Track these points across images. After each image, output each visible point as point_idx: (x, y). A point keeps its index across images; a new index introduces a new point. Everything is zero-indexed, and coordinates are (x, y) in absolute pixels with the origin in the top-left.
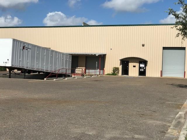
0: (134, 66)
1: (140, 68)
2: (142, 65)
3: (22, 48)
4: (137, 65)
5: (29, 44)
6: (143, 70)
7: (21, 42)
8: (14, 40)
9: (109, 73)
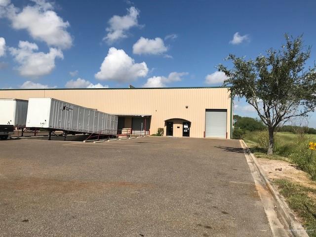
0: (178, 127)
1: (184, 129)
2: (186, 127)
3: (62, 108)
4: (181, 126)
5: (70, 104)
6: (186, 131)
7: (61, 102)
8: (53, 100)
9: (154, 133)
